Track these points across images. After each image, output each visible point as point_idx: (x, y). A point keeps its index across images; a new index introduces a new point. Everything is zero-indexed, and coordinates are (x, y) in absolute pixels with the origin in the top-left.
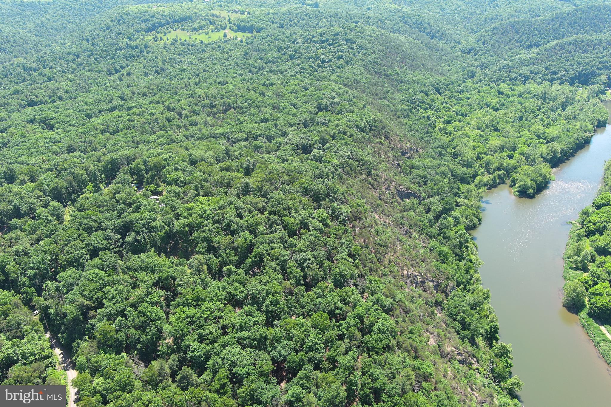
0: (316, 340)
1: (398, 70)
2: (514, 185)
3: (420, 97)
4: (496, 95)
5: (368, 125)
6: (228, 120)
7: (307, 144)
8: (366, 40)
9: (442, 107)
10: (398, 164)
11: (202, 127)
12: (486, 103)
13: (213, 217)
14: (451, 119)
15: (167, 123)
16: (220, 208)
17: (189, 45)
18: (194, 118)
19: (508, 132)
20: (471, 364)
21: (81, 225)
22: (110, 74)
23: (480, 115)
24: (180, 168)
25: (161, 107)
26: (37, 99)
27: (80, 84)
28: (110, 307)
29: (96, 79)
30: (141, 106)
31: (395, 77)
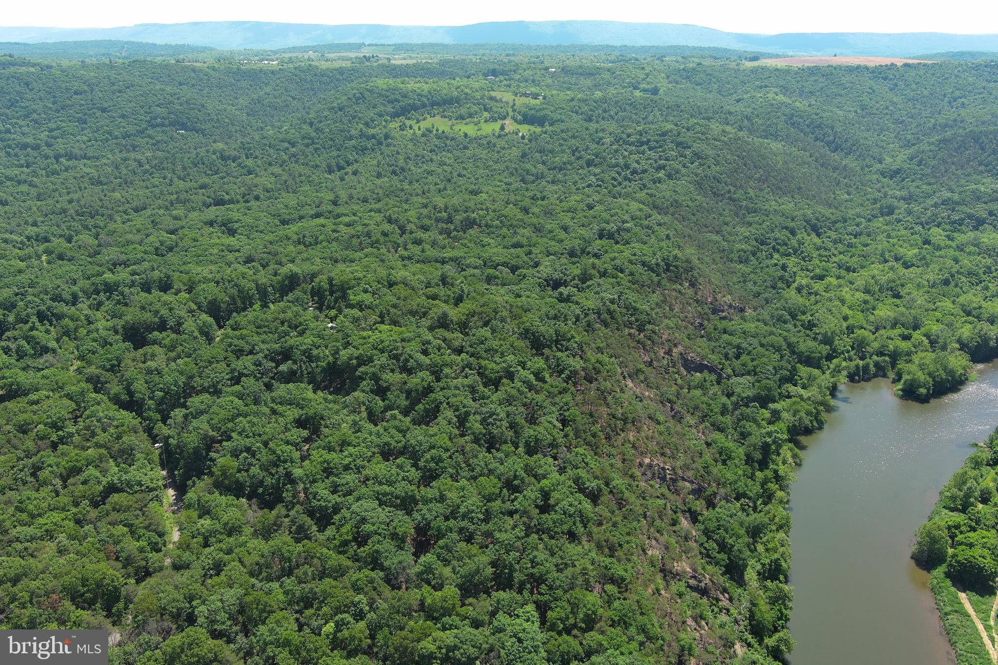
0: (474, 508)
1: (752, 193)
2: (899, 380)
3: (778, 235)
4: (916, 245)
5: (662, 264)
6: (466, 241)
7: (561, 279)
8: (709, 145)
9: (815, 254)
10: (701, 325)
11: (427, 247)
12: (896, 255)
13: (391, 351)
14: (825, 273)
15: (382, 239)
16: (403, 340)
17: (447, 138)
18: (420, 234)
19: (913, 300)
20: (718, 600)
21: (230, 346)
22: (330, 171)
23: (876, 272)
24: (370, 289)
25: (379, 217)
26: (227, 197)
27: (285, 182)
28: (238, 441)
29: (309, 176)
30: (354, 215)
31: (744, 203)
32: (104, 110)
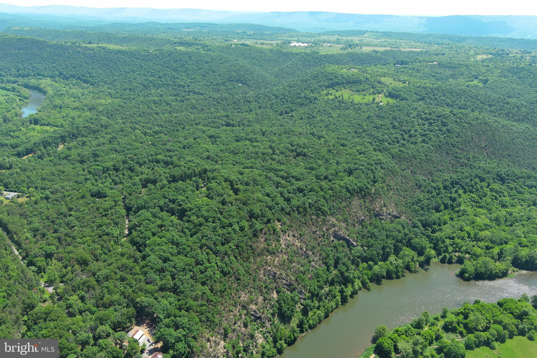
8: (459, 125)
10: (363, 220)
11: (275, 162)
20: (264, 323)
26: (232, 123)
32: (213, 72)
